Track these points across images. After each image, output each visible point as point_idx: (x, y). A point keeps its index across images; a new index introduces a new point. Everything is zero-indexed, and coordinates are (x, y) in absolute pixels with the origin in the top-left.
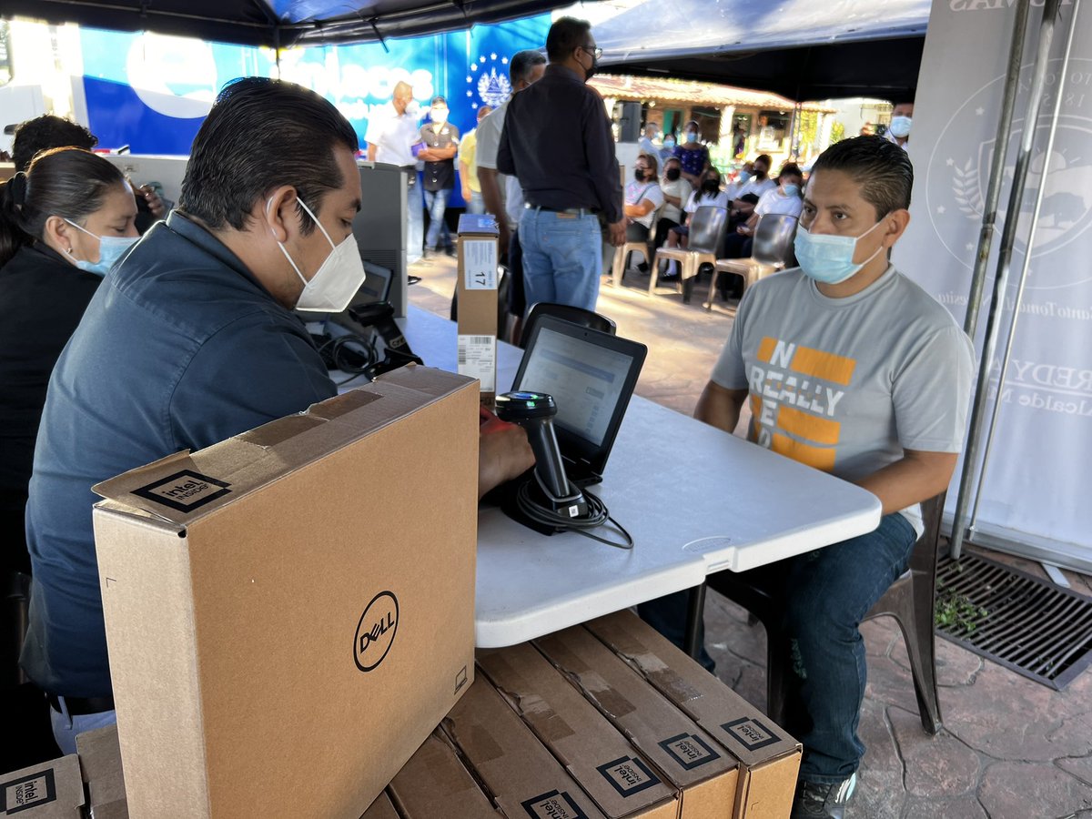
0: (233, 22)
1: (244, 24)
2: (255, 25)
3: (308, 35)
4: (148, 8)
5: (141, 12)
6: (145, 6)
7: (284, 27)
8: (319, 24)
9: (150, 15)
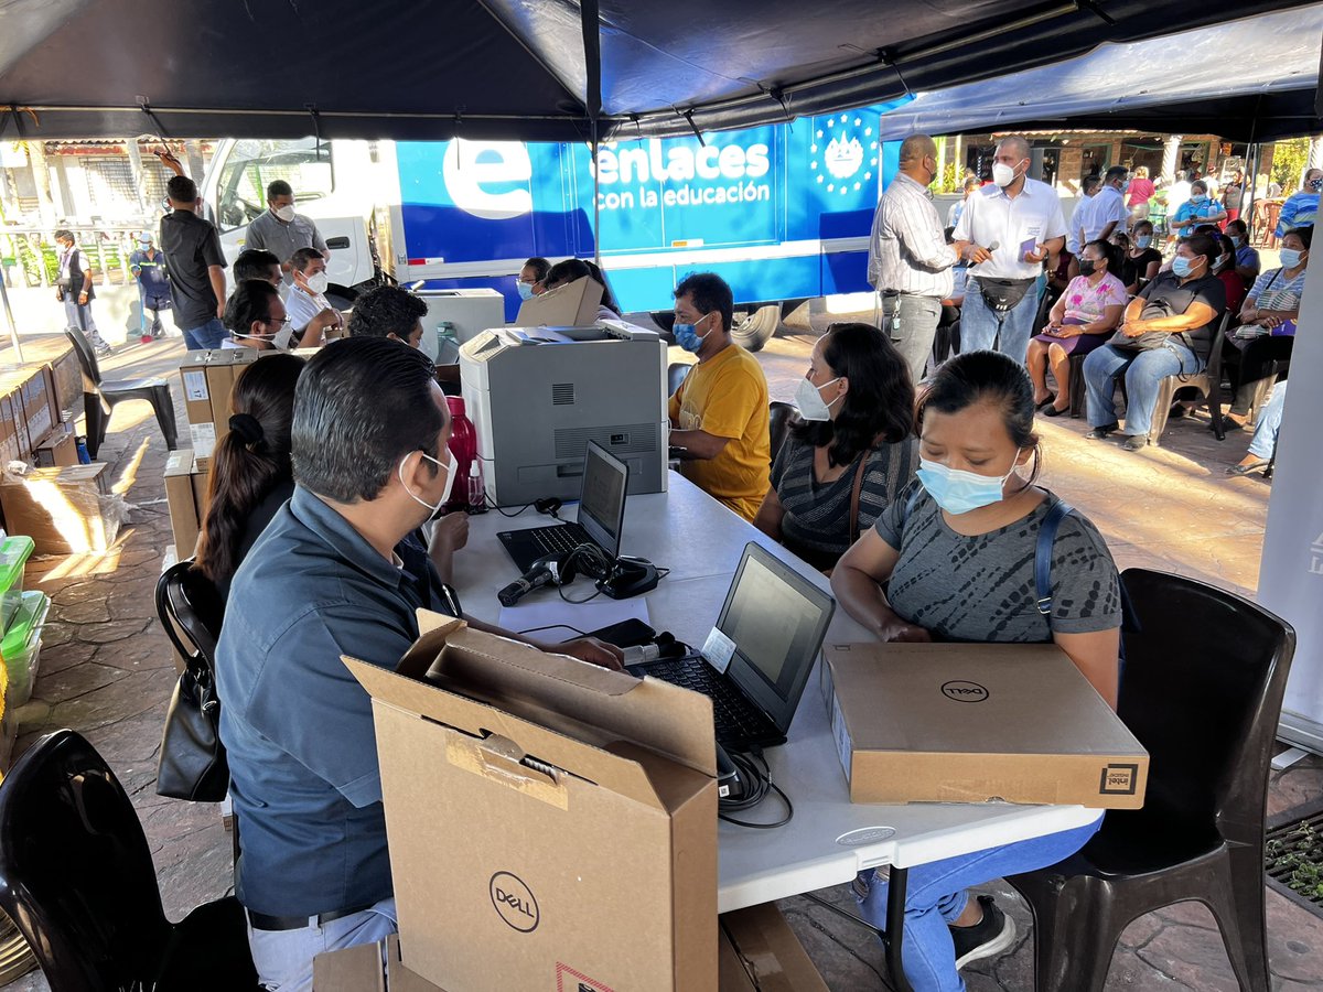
0: (549, 118)
1: (560, 118)
2: (571, 118)
3: (625, 127)
4: (463, 113)
5: (456, 118)
6: (459, 112)
7: (601, 118)
8: (635, 117)
9: (464, 120)
